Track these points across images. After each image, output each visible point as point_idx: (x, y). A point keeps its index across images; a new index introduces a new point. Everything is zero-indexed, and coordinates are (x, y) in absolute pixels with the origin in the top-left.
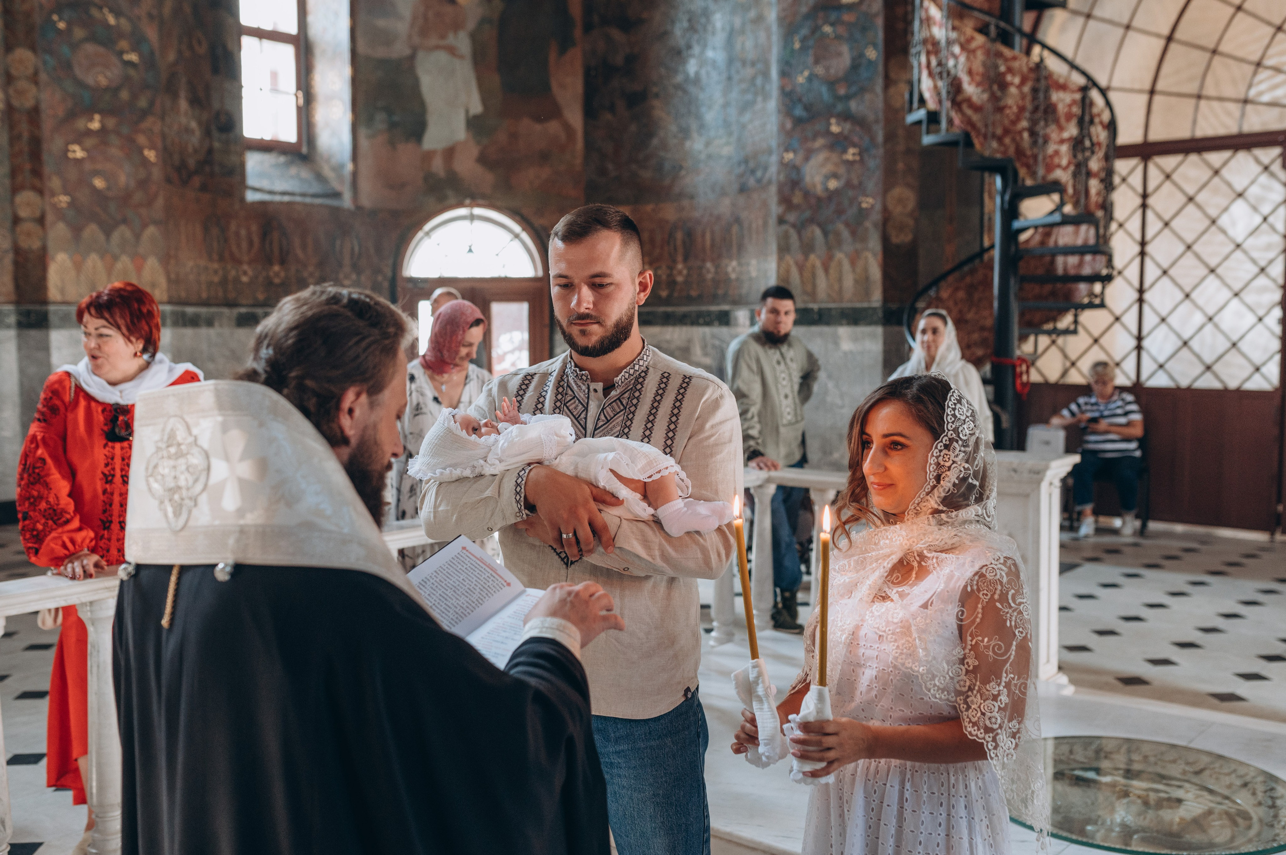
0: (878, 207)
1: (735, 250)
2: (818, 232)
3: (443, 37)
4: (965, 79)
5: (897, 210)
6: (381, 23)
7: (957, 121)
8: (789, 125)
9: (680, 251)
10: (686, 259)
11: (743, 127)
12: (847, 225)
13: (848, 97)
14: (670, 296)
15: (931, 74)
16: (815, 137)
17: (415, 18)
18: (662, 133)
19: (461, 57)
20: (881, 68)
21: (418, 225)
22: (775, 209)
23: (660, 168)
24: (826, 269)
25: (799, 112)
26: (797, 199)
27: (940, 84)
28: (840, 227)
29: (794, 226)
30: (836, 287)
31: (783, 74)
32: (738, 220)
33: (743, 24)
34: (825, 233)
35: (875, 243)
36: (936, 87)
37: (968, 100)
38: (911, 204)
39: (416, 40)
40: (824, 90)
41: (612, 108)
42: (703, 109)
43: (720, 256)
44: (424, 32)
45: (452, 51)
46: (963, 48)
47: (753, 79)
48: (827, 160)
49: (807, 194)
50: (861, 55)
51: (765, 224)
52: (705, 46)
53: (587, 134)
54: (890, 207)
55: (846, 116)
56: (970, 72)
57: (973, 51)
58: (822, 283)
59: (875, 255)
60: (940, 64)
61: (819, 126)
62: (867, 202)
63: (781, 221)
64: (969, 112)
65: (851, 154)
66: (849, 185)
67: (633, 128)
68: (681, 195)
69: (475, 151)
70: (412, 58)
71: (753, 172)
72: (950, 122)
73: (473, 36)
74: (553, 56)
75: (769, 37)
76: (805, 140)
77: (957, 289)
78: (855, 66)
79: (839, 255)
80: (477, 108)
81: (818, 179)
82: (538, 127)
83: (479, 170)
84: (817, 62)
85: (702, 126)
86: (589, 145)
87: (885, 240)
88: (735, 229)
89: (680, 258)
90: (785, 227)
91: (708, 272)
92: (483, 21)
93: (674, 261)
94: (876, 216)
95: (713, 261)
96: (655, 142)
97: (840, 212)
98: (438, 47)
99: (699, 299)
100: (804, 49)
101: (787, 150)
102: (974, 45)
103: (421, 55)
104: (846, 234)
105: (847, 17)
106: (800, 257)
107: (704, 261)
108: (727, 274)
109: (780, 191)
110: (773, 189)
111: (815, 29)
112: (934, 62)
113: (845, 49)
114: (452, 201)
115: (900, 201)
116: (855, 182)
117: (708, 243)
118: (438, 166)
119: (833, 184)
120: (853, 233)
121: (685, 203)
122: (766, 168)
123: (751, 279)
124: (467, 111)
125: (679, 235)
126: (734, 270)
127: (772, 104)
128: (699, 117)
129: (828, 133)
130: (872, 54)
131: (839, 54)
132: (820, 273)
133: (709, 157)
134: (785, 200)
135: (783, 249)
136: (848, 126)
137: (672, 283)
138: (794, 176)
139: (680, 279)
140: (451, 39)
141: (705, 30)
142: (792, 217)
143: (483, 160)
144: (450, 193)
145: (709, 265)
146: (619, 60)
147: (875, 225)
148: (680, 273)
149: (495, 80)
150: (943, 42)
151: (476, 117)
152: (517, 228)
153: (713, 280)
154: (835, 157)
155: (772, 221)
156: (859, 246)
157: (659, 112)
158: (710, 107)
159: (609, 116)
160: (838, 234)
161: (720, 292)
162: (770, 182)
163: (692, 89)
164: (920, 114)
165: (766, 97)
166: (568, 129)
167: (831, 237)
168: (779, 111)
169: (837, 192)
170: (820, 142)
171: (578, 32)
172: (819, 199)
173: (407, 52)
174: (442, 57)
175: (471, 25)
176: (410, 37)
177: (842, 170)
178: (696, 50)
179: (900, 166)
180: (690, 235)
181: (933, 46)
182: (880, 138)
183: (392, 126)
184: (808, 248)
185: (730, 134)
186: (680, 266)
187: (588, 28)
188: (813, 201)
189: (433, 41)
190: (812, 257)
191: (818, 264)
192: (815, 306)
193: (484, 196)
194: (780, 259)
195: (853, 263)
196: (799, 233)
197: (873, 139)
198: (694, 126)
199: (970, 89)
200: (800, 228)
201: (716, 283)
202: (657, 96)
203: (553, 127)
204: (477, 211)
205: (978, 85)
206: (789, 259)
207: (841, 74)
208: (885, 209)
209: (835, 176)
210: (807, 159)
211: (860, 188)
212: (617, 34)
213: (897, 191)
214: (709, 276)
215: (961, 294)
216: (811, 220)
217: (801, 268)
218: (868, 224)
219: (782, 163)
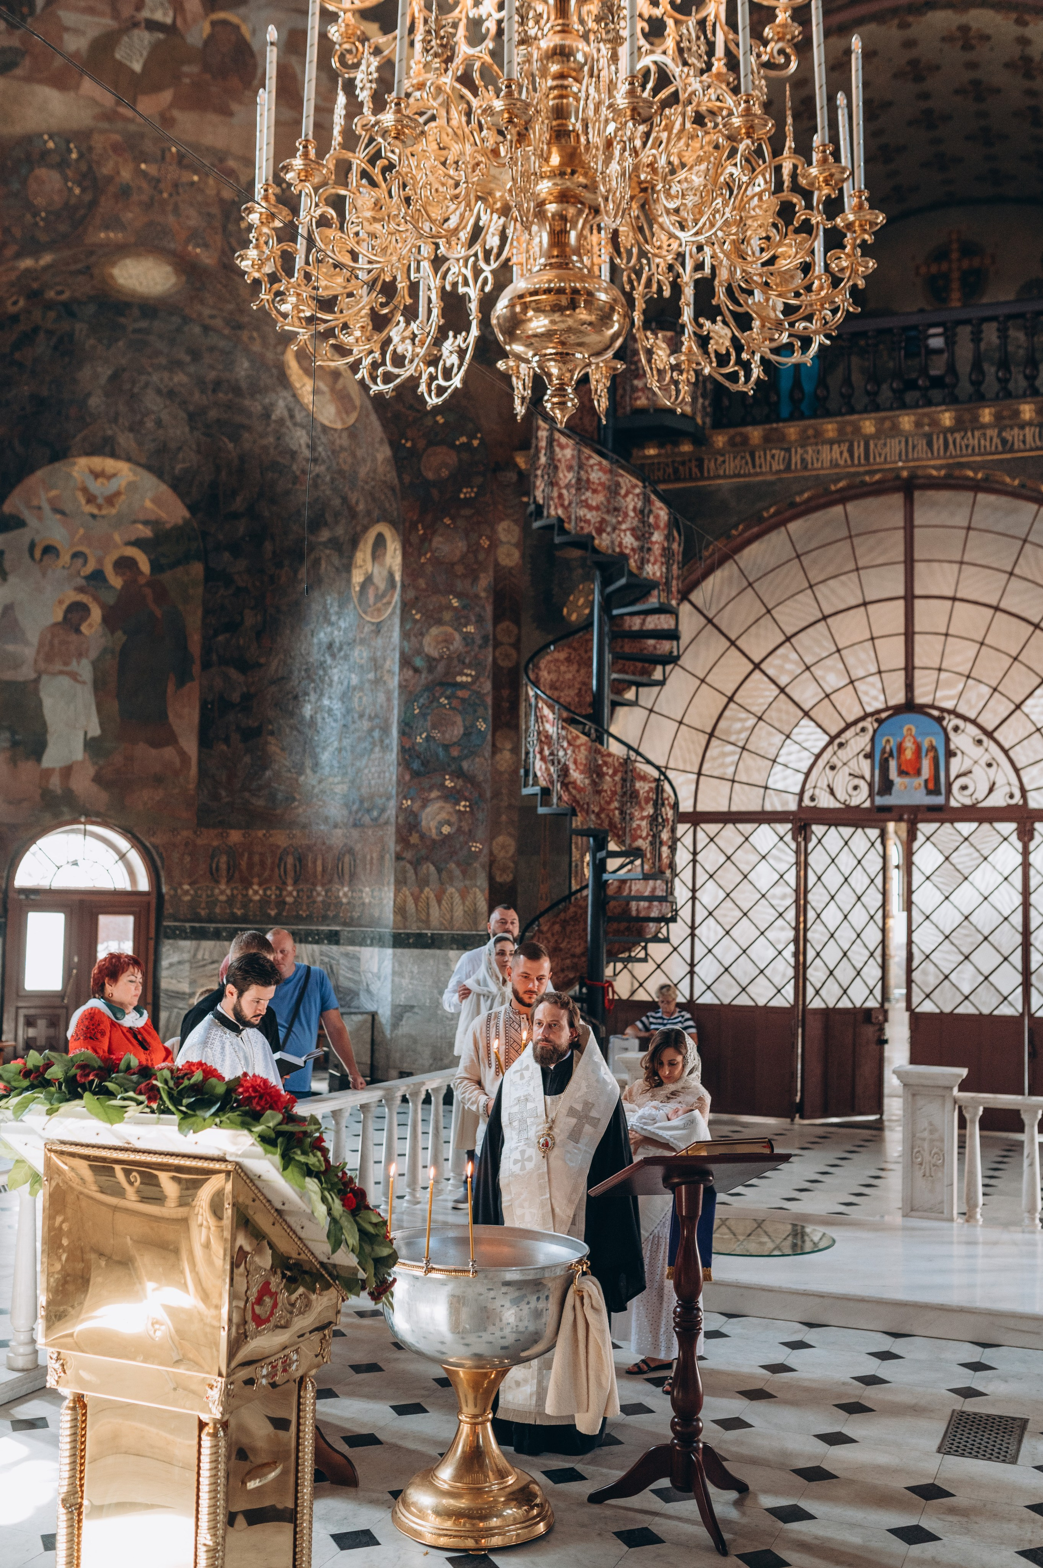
0: (486, 851)
1: (347, 877)
2: (432, 868)
3: (66, 664)
4: (572, 766)
5: (501, 855)
6: (10, 648)
7: (565, 797)
8: (407, 777)
9: (291, 874)
10: (295, 882)
11: (359, 770)
12: (458, 864)
13: (461, 758)
14: (279, 914)
15: (543, 759)
16: (431, 789)
17: (41, 644)
18: (276, 767)
19: (84, 683)
20: (489, 737)
21: (32, 839)
22: (392, 845)
23: (272, 797)
24: (439, 902)
25: (416, 765)
26: (414, 839)
27: (552, 769)
28: (453, 866)
29: (411, 863)
30: (448, 916)
31: (403, 733)
32: (351, 851)
33: (362, 682)
34: (439, 871)
35: (482, 881)
36: (547, 769)
37: (574, 783)
38: (512, 850)
39: (42, 665)
40: (441, 752)
41: (227, 740)
42: (318, 750)
43: (330, 881)
44: (49, 658)
45: (74, 676)
46: (569, 744)
47: (371, 730)
48: (442, 808)
49: (422, 837)
50: (473, 725)
51: (382, 858)
52: (322, 695)
53: (200, 762)
54: (495, 852)
55: (459, 774)
56: (575, 762)
57: (579, 747)
58: (435, 912)
59: (482, 891)
60: (552, 754)
61: (437, 779)
62: (476, 847)
63: (399, 857)
64: (574, 792)
65: (462, 806)
66: (459, 829)
67: (247, 759)
68: (292, 824)
69: (91, 771)
70: (37, 681)
71: (368, 811)
72: (560, 798)
73: (95, 664)
74: (171, 688)
75: (389, 700)
76: (423, 789)
77: (554, 923)
78: (467, 734)
79: (451, 890)
80: (95, 731)
81: (433, 824)
82: (153, 752)
83: (95, 788)
84: (434, 727)
85: (316, 765)
86: (203, 772)
87: (491, 879)
88: (347, 859)
89: (290, 881)
90: (402, 863)
91: (319, 894)
92: (105, 651)
93: (285, 883)
94: (484, 859)
95: (323, 885)
96: (268, 773)
97: (453, 853)
98: (61, 673)
99: (309, 919)
100: (423, 715)
101: (405, 798)
102: (578, 742)
103: (45, 678)
104: (457, 872)
105: (460, 693)
106: (416, 890)
107: (314, 885)
108: (338, 897)
109: (398, 831)
110: (391, 830)
111: (435, 699)
112: (547, 752)
113: (459, 719)
114: (67, 817)
115: (503, 847)
116: (466, 828)
117: (319, 869)
118: (55, 783)
119: (446, 830)
120: (464, 873)
121: (297, 832)
122: (383, 810)
123: (363, 904)
124: (86, 733)
125: (290, 860)
126: (345, 895)
127: (393, 756)
128: (315, 756)
129: (443, 786)
130: (482, 726)
131: (454, 723)
132: (433, 903)
133: (323, 792)
134: (402, 839)
135: (400, 882)
136: (460, 782)
137: (281, 903)
138: (411, 819)
139: (289, 900)
140: (74, 666)
141: (322, 681)
142: (408, 855)
143: (98, 779)
144: (65, 809)
145: (319, 888)
146: (236, 697)
147: (483, 867)
148: (290, 894)
149: (114, 706)
150: (555, 736)
151: (93, 739)
152: (123, 844)
153: (323, 902)
154: (448, 807)
155: (389, 858)
156: (467, 883)
157: (273, 748)
158: (324, 749)
159: (224, 747)
160: (450, 872)
161: (331, 914)
162: (387, 823)
163: (309, 732)
164: (536, 790)
165: (385, 748)
166: (182, 754)
167: (444, 874)
168: (399, 764)
169: (448, 836)
170: (434, 794)
171: (196, 668)
172: (434, 841)
173: (33, 676)
174: (65, 682)
175: (94, 654)
176: (36, 661)
177: (454, 819)
178: (313, 697)
179: (504, 818)
180: (301, 860)
181: (545, 739)
182: (488, 795)
183: (15, 744)
184: (423, 882)
185: (345, 774)
186: (290, 888)
187: (206, 665)
188: (428, 843)
189: (58, 666)
190: (427, 889)
191: (432, 895)
192: (429, 932)
193: (98, 814)
194: (397, 891)
195: (463, 898)
196: (415, 869)
197: (481, 796)
198: (308, 763)
199: (575, 775)
200: (416, 864)
201: (327, 905)
202: (272, 733)
203: (168, 752)
204: (90, 828)
205: (582, 772)
206: (405, 891)
207: (455, 740)
208: (491, 853)
209: (448, 823)
210: (424, 806)
211: (471, 835)
212: (233, 673)
213: (500, 839)
214: (320, 899)
215: (557, 928)
216: (427, 858)
217: (416, 899)
218: (476, 865)
219: (400, 808)
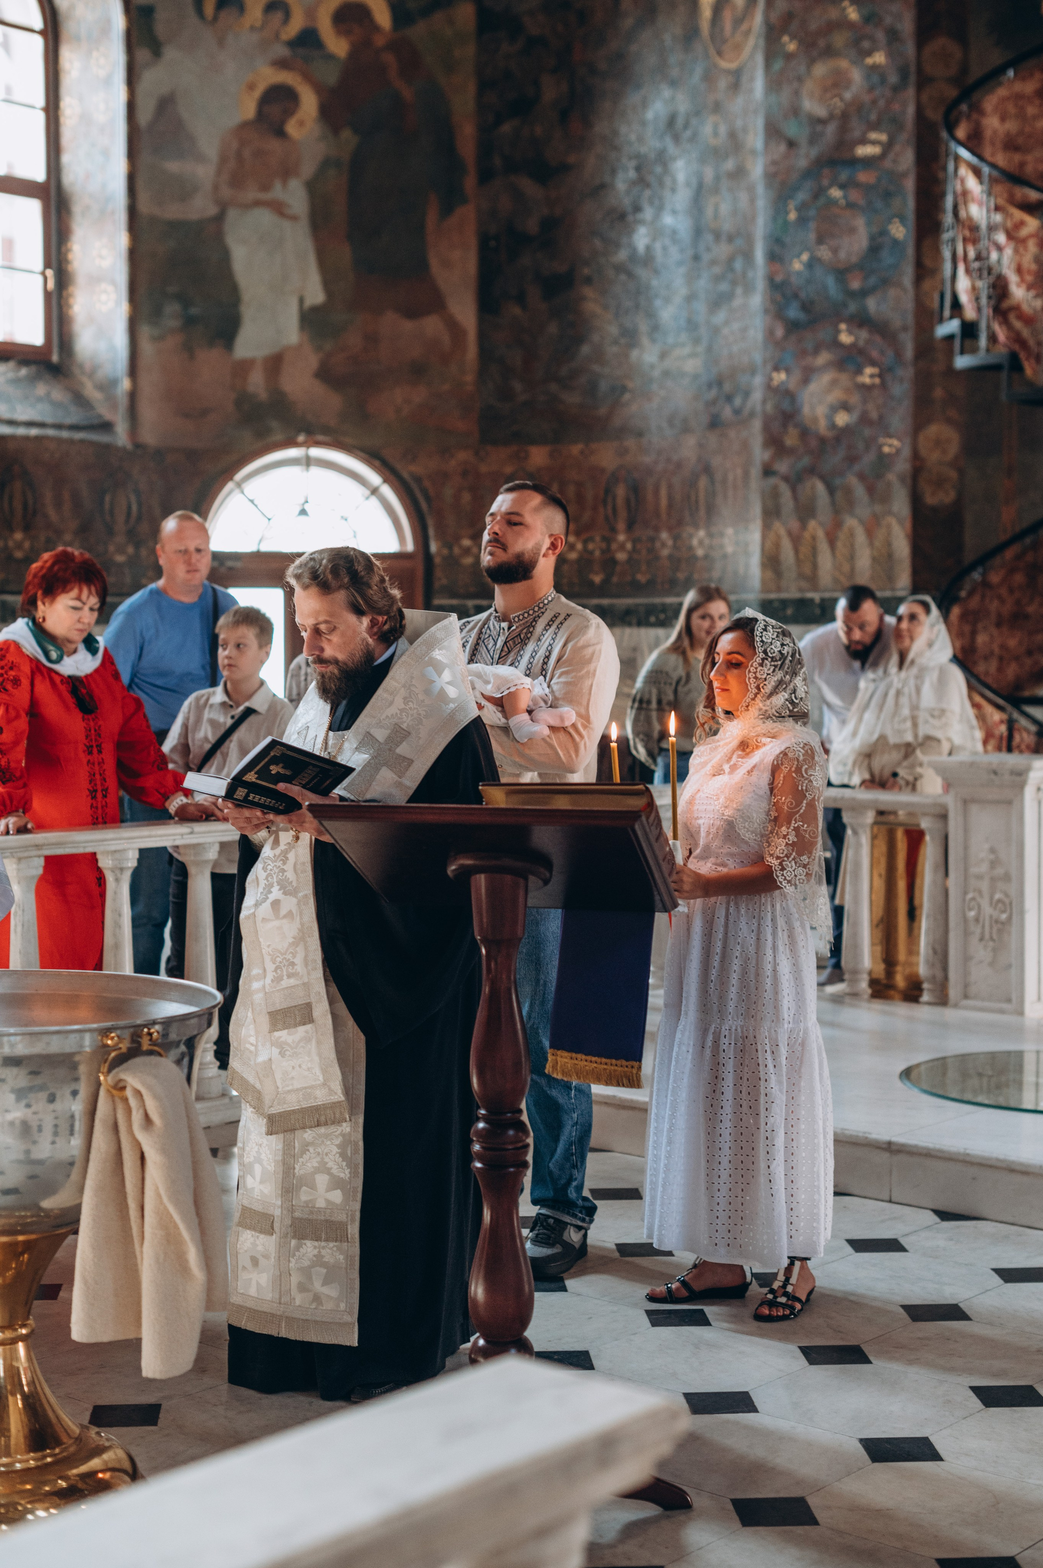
0: (907, 452)
1: (702, 512)
2: (820, 487)
3: (266, 187)
4: (1013, 279)
5: (933, 457)
6: (173, 166)
7: (1002, 335)
8: (780, 332)
9: (623, 514)
10: (630, 526)
11: (716, 331)
12: (862, 477)
13: (864, 293)
14: (606, 581)
15: (968, 271)
16: (816, 351)
17: (223, 159)
18: (596, 338)
19: (294, 218)
20: (910, 251)
21: (227, 473)
22: (760, 454)
23: (592, 389)
24: (832, 542)
25: (794, 312)
26: (791, 439)
27: (980, 284)
28: (852, 480)
29: (786, 479)
30: (846, 568)
31: (773, 257)
32: (707, 470)
33: (717, 178)
34: (831, 490)
35: (901, 504)
36: (974, 288)
37: (1017, 308)
38: (954, 449)
39: (226, 192)
40: (830, 281)
41: (521, 299)
42: (658, 303)
43: (680, 523)
44: (237, 181)
45: (279, 208)
46: (1010, 236)
47: (731, 260)
48: (834, 383)
49: (805, 433)
50: (884, 233)
51: (746, 474)
52: (660, 209)
53: (482, 336)
54: (923, 452)
55: (862, 321)
56: (1019, 270)
57: (1023, 241)
58: (826, 562)
59: (900, 522)
60: (978, 258)
61: (823, 333)
62: (890, 445)
63: (768, 471)
64: (1018, 324)
65: (868, 376)
66: (864, 419)
67: (553, 329)
68: (623, 432)
69: (312, 361)
70: (220, 218)
71: (729, 398)
72: (993, 338)
73: (311, 186)
74: (432, 217)
75: (752, 200)
76: (804, 353)
77: (1012, 571)
78: (874, 249)
79: (851, 522)
80: (316, 295)
81: (821, 411)
82: (408, 326)
83: (319, 389)
84: (820, 240)
85: (655, 328)
86: (486, 353)
87: (916, 500)
88: (703, 482)
89: (621, 526)
90: (773, 481)
91: (664, 545)
92: (326, 164)
93: (613, 530)
94: (903, 466)
95: (670, 529)
96: (585, 349)
97: (852, 459)
98: (258, 203)
99: (649, 587)
100: (802, 221)
101: (776, 369)
102: (1024, 232)
103: (232, 214)
104: (859, 491)
105: (864, 177)
106: (795, 525)
107: (657, 529)
108: (690, 548)
109: (766, 428)
110: (757, 425)
111: (819, 193)
112: (972, 254)
113: (860, 223)
114: (279, 437)
115: (938, 443)
116: (874, 415)
117: (664, 502)
118: (256, 382)
119: (842, 419)
120: (871, 490)
121: (630, 442)
122: (747, 394)
123: (725, 556)
124: (301, 301)
125: (621, 492)
126: (701, 543)
127: (757, 300)
128: (651, 315)
129: (836, 344)
130: (899, 231)
131: (852, 231)
132: (823, 547)
133: (666, 374)
134: (774, 441)
135: (771, 513)
136: (864, 334)
137: (609, 563)
138: (786, 405)
139: (621, 556)
140: (278, 192)
141: (661, 184)
142: (783, 467)
143: (324, 374)
144: (274, 424)
145: (664, 535)
146: (532, 225)
147: (902, 479)
148: (622, 547)
149: (345, 254)
150: (983, 225)
151: (315, 309)
152: (375, 478)
153: (670, 557)
154: (844, 379)
155: (756, 471)
156: (878, 508)
157: (591, 306)
158: (667, 300)
159: (517, 311)
160: (848, 491)
161: (681, 576)
162: (752, 414)
163: (642, 273)
164: (952, 326)
165: (749, 289)
166: (455, 328)
167: (839, 494)
168: (766, 311)
169: (847, 430)
170: (823, 358)
171: (470, 182)
172: (822, 440)
173: (212, 210)
174: (264, 218)
175: (308, 169)
176: (216, 187)
177: (855, 399)
178: (648, 213)
179: (938, 393)
180: (636, 489)
181: (972, 233)
182: (909, 352)
183: (189, 322)
184: (806, 512)
185: (697, 341)
186: (621, 537)
187: (485, 176)
188: (814, 443)
189: (252, 194)
190: (812, 524)
191: (821, 534)
192: (816, 596)
193: (326, 430)
194: (767, 527)
195: (870, 534)
196: (794, 490)
197: (898, 355)
198: (643, 327)
199: (1018, 292)
200: (794, 481)
201: (675, 562)
202: (588, 280)
203: (432, 325)
204: (316, 452)
205: (1029, 288)
206: (779, 528)
207: (854, 259)
208: (916, 456)
209: (845, 406)
210: (806, 381)
211: (881, 425)
212: (528, 186)
213: (933, 430)
214: (665, 552)
215: (1019, 578)
216: (811, 471)
217: (796, 541)
218: (891, 477)
219: (769, 387)
